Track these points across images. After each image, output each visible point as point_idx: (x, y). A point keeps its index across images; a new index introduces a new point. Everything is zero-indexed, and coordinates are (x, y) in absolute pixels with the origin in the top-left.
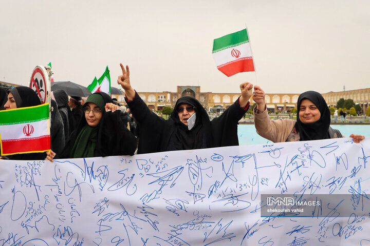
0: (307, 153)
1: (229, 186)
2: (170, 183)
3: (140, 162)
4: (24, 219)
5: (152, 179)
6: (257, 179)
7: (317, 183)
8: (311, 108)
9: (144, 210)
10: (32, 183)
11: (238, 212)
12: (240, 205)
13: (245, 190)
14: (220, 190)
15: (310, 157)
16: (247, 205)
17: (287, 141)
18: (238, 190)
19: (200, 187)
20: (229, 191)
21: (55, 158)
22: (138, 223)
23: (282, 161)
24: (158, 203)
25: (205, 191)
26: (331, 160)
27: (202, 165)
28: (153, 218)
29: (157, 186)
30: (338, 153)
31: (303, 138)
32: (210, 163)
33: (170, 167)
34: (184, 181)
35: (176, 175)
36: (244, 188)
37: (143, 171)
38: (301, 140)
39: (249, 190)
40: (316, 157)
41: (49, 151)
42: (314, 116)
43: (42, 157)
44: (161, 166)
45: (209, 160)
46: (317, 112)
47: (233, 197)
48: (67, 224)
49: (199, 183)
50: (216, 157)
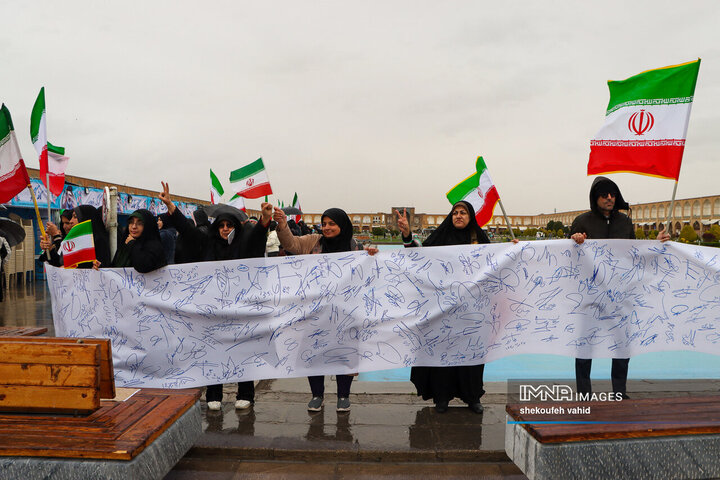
0: (325, 265)
1: (254, 294)
2: (200, 290)
3: (173, 272)
4: (80, 319)
5: (184, 287)
6: (280, 288)
7: (333, 291)
8: (330, 224)
9: (177, 313)
10: (84, 288)
11: (263, 317)
12: (264, 310)
13: (268, 297)
14: (246, 297)
15: (329, 268)
16: (271, 310)
17: (311, 253)
18: (262, 297)
19: (228, 294)
20: (254, 298)
21: (101, 266)
22: (174, 324)
23: (302, 272)
24: (190, 308)
25: (232, 297)
26: (347, 271)
27: (229, 274)
28: (187, 321)
29: (188, 293)
30: (354, 264)
31: (325, 250)
32: (237, 273)
33: (200, 277)
34: (213, 289)
35: (205, 284)
36: (267, 295)
37: (176, 280)
38: (323, 252)
39: (271, 297)
40: (334, 268)
41: (95, 261)
42: (333, 231)
43: (89, 266)
44: (192, 275)
45: (236, 270)
46: (336, 228)
47: (258, 303)
48: (113, 323)
49: (227, 290)
50: (242, 268)
